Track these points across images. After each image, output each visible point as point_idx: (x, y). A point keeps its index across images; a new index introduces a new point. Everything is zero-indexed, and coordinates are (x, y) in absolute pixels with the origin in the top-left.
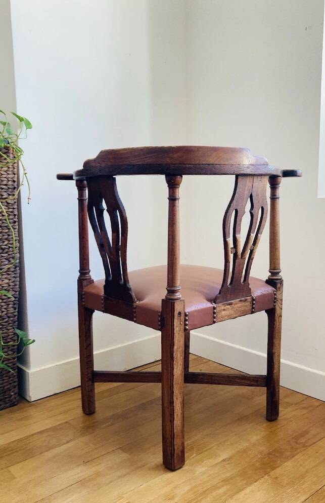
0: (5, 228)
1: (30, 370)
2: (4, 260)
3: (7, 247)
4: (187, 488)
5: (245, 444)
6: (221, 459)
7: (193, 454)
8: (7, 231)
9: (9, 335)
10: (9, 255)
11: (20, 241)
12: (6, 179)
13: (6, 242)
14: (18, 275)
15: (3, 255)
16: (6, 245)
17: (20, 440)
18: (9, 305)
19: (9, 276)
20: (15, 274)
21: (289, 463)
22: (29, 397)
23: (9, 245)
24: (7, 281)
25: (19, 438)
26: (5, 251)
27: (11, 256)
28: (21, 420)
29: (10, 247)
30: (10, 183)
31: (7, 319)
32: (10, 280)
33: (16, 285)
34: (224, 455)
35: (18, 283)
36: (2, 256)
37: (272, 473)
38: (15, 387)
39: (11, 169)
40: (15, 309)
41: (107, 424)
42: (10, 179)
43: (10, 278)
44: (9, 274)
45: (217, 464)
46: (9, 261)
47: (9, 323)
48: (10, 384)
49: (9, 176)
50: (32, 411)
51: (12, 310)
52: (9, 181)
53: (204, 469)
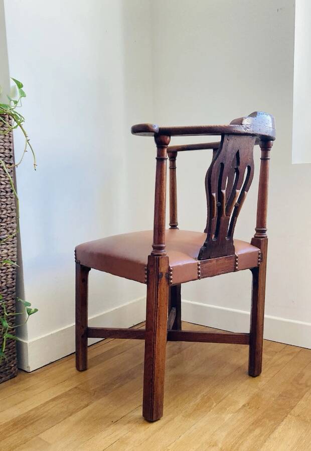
0: (4, 197)
1: (27, 340)
2: (3, 230)
3: (6, 216)
8: (5, 200)
9: (8, 306)
10: (8, 224)
12: (3, 147)
13: (5, 212)
14: (15, 245)
15: (2, 224)
16: (4, 215)
18: (8, 275)
19: (7, 246)
20: (13, 244)
22: (28, 367)
23: (8, 215)
24: (6, 251)
26: (4, 221)
27: (9, 226)
28: (26, 390)
29: (8, 216)
30: (7, 151)
31: (6, 291)
32: (8, 250)
33: (14, 255)
35: (15, 253)
36: (2, 226)
38: (14, 359)
39: (7, 137)
40: (13, 279)
42: (6, 147)
43: (9, 248)
44: (8, 244)
46: (8, 231)
47: (9, 294)
48: (10, 355)
49: (6, 144)
51: (10, 280)
52: (6, 149)
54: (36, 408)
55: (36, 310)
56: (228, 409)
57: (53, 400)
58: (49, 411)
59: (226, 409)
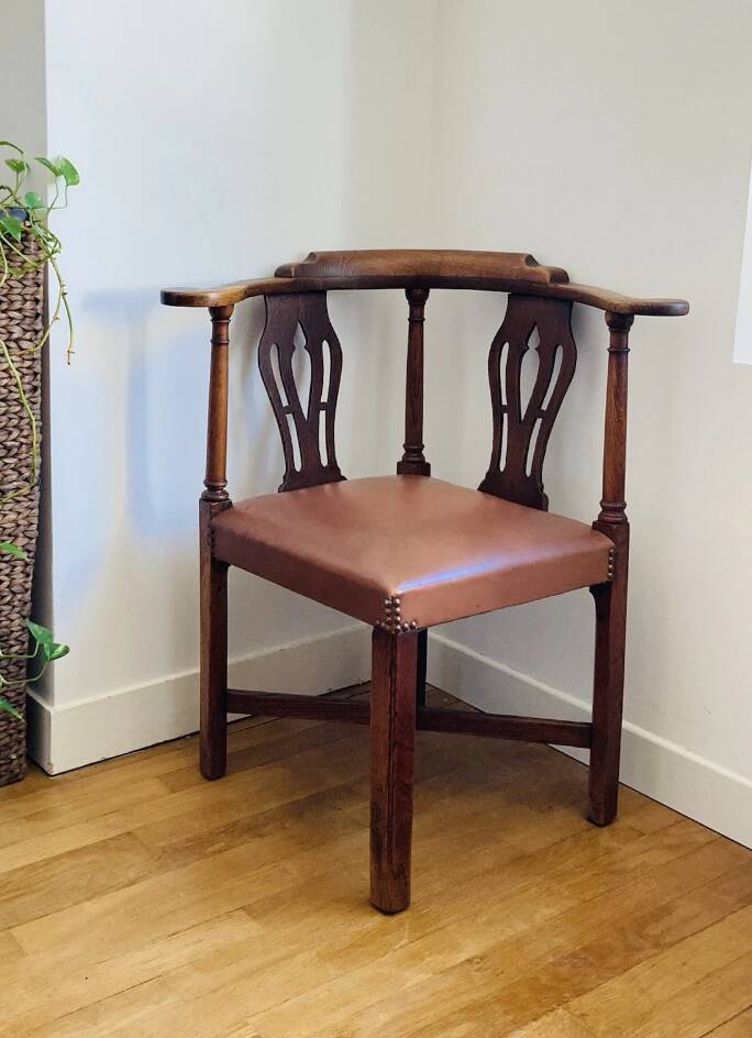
0: (15, 403)
1: (52, 705)
2: (10, 472)
3: (17, 444)
4: (384, 1018)
5: (521, 927)
6: (463, 957)
7: (401, 939)
8: (18, 409)
9: (12, 632)
10: (20, 460)
11: (45, 430)
12: (19, 298)
13: (15, 434)
14: (36, 503)
15: (7, 461)
16: (14, 440)
17: (33, 867)
18: (15, 567)
19: (17, 506)
20: (32, 500)
21: (617, 984)
22: (49, 764)
23: (22, 440)
24: (12, 516)
25: (31, 860)
26: (12, 453)
27: (24, 463)
28: (31, 817)
29: (22, 444)
30: (28, 305)
31: (8, 599)
32: (19, 513)
33: (32, 524)
34: (471, 948)
35: (35, 520)
36: (6, 464)
37: (575, 1003)
38: (20, 743)
39: (31, 276)
40: (28, 575)
41: (217, 847)
42: (28, 297)
43: (20, 510)
44: (18, 502)
45: (453, 968)
46: (21, 474)
47: (14, 607)
48: (11, 735)
49: (27, 290)
50: (54, 799)
51: (19, 578)
52: (26, 301)
53: (423, 977)
54: (30, 865)
55: (66, 651)
56: (428, 959)
57: (72, 854)
58: (53, 880)
59: (423, 959)
